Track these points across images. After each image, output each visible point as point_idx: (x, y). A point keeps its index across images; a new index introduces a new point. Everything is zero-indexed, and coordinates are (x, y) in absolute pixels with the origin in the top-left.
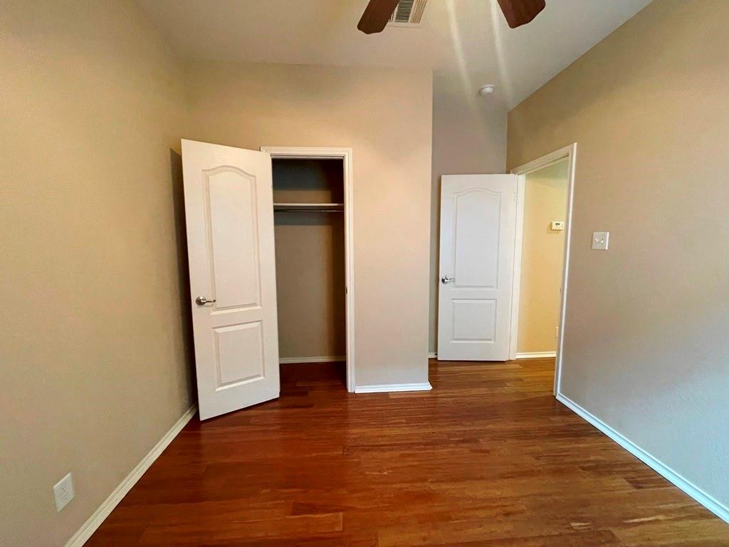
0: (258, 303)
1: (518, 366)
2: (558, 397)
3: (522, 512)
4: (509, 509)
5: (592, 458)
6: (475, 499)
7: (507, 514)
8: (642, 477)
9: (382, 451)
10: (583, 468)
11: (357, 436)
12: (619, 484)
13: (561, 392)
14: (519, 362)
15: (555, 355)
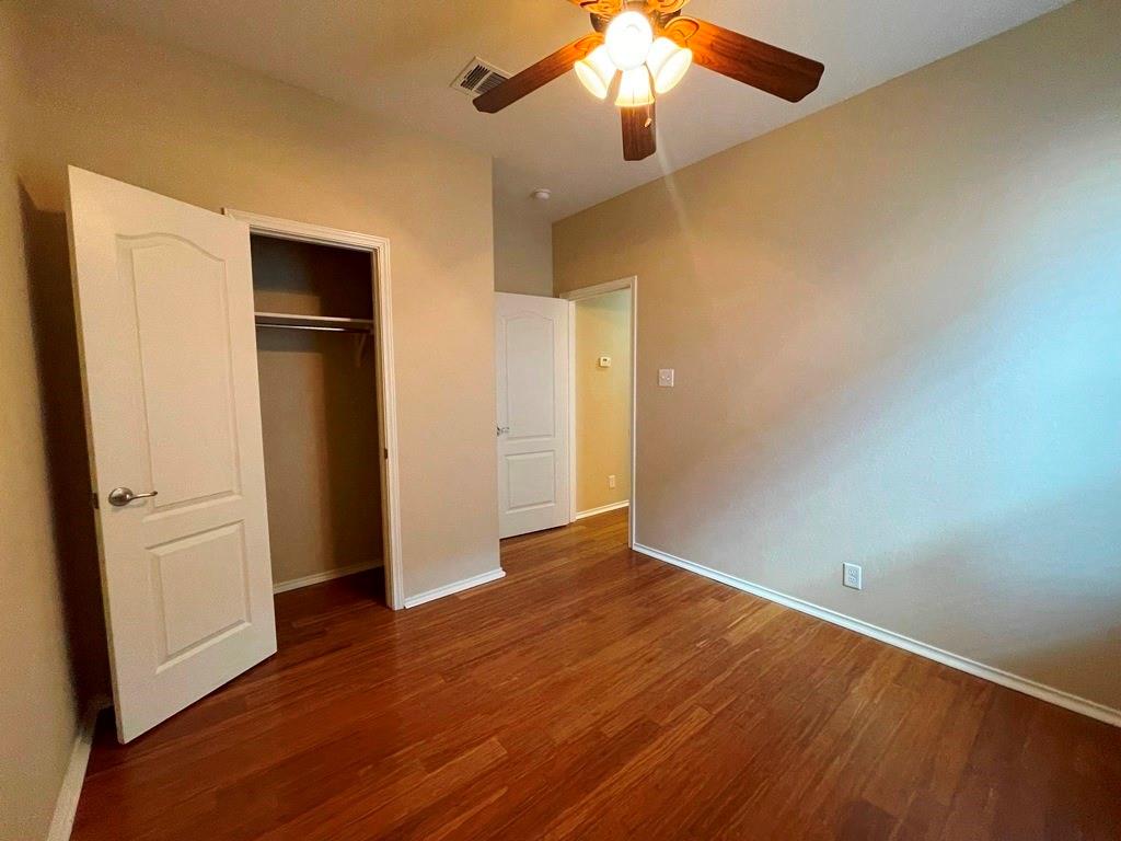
0: (235, 489)
1: (581, 527)
2: (634, 548)
3: (660, 653)
4: (649, 656)
5: (685, 590)
6: (618, 662)
7: (651, 660)
8: (722, 593)
9: (496, 658)
10: (683, 601)
11: (450, 655)
12: (711, 603)
13: (637, 541)
14: (580, 522)
15: (627, 504)
